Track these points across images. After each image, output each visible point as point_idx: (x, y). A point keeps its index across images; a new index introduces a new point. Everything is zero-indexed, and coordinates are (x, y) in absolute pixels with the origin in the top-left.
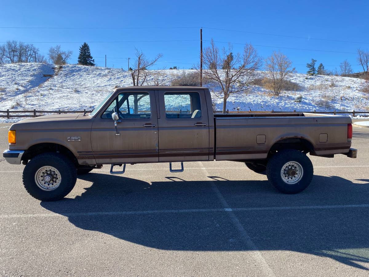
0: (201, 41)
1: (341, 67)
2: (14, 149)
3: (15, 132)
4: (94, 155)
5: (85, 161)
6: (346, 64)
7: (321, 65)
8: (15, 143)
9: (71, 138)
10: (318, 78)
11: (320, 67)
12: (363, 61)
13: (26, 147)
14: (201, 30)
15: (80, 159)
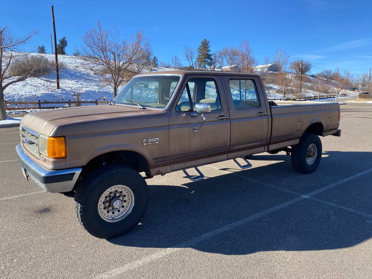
0: (54, 21)
1: (172, 61)
2: (65, 167)
3: (63, 138)
4: (171, 160)
5: (159, 170)
6: (176, 59)
7: (155, 58)
8: (65, 158)
9: (147, 140)
10: (161, 70)
11: (154, 59)
12: (189, 57)
13: (84, 161)
14: (52, 7)
15: (154, 168)
